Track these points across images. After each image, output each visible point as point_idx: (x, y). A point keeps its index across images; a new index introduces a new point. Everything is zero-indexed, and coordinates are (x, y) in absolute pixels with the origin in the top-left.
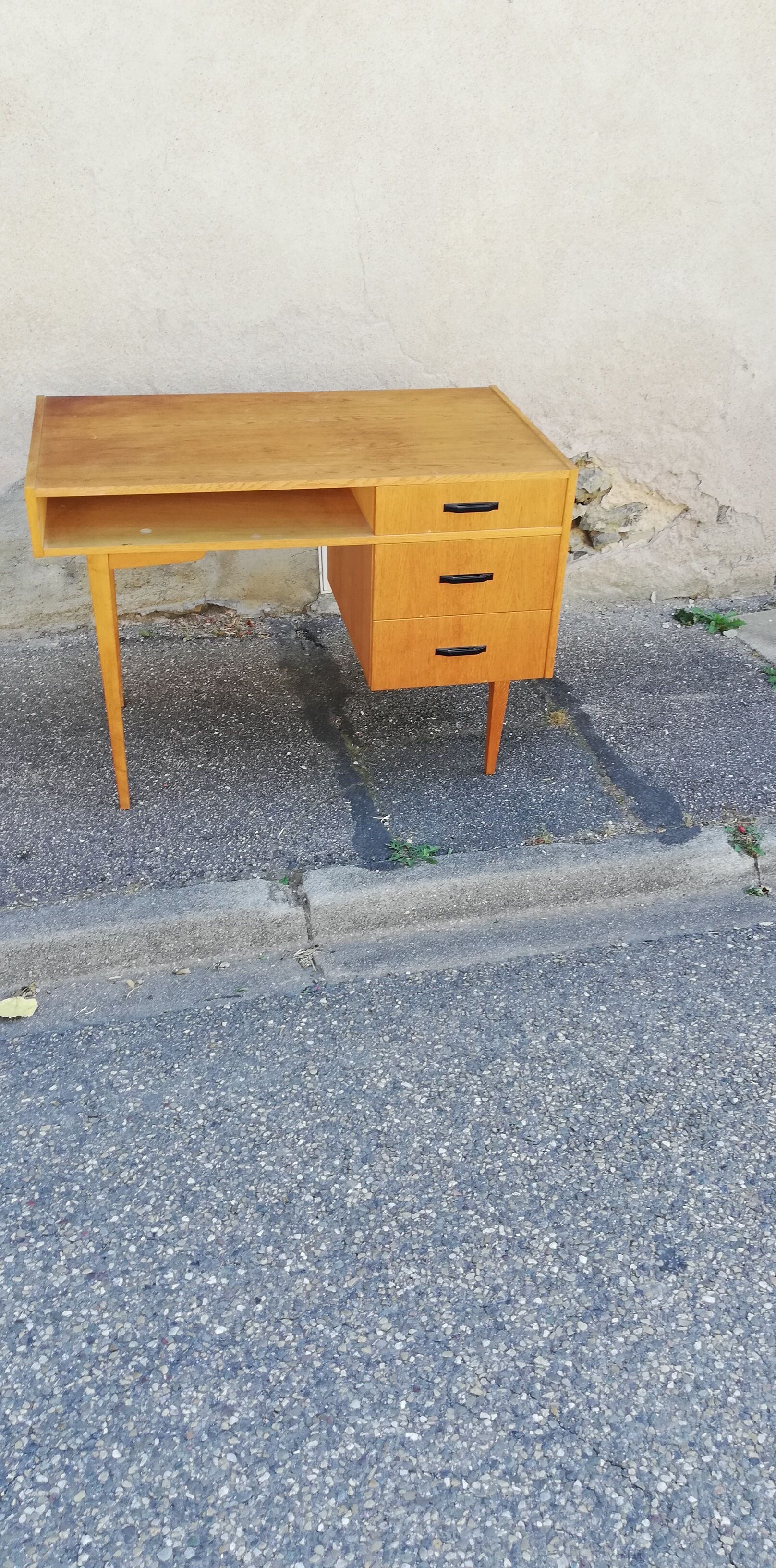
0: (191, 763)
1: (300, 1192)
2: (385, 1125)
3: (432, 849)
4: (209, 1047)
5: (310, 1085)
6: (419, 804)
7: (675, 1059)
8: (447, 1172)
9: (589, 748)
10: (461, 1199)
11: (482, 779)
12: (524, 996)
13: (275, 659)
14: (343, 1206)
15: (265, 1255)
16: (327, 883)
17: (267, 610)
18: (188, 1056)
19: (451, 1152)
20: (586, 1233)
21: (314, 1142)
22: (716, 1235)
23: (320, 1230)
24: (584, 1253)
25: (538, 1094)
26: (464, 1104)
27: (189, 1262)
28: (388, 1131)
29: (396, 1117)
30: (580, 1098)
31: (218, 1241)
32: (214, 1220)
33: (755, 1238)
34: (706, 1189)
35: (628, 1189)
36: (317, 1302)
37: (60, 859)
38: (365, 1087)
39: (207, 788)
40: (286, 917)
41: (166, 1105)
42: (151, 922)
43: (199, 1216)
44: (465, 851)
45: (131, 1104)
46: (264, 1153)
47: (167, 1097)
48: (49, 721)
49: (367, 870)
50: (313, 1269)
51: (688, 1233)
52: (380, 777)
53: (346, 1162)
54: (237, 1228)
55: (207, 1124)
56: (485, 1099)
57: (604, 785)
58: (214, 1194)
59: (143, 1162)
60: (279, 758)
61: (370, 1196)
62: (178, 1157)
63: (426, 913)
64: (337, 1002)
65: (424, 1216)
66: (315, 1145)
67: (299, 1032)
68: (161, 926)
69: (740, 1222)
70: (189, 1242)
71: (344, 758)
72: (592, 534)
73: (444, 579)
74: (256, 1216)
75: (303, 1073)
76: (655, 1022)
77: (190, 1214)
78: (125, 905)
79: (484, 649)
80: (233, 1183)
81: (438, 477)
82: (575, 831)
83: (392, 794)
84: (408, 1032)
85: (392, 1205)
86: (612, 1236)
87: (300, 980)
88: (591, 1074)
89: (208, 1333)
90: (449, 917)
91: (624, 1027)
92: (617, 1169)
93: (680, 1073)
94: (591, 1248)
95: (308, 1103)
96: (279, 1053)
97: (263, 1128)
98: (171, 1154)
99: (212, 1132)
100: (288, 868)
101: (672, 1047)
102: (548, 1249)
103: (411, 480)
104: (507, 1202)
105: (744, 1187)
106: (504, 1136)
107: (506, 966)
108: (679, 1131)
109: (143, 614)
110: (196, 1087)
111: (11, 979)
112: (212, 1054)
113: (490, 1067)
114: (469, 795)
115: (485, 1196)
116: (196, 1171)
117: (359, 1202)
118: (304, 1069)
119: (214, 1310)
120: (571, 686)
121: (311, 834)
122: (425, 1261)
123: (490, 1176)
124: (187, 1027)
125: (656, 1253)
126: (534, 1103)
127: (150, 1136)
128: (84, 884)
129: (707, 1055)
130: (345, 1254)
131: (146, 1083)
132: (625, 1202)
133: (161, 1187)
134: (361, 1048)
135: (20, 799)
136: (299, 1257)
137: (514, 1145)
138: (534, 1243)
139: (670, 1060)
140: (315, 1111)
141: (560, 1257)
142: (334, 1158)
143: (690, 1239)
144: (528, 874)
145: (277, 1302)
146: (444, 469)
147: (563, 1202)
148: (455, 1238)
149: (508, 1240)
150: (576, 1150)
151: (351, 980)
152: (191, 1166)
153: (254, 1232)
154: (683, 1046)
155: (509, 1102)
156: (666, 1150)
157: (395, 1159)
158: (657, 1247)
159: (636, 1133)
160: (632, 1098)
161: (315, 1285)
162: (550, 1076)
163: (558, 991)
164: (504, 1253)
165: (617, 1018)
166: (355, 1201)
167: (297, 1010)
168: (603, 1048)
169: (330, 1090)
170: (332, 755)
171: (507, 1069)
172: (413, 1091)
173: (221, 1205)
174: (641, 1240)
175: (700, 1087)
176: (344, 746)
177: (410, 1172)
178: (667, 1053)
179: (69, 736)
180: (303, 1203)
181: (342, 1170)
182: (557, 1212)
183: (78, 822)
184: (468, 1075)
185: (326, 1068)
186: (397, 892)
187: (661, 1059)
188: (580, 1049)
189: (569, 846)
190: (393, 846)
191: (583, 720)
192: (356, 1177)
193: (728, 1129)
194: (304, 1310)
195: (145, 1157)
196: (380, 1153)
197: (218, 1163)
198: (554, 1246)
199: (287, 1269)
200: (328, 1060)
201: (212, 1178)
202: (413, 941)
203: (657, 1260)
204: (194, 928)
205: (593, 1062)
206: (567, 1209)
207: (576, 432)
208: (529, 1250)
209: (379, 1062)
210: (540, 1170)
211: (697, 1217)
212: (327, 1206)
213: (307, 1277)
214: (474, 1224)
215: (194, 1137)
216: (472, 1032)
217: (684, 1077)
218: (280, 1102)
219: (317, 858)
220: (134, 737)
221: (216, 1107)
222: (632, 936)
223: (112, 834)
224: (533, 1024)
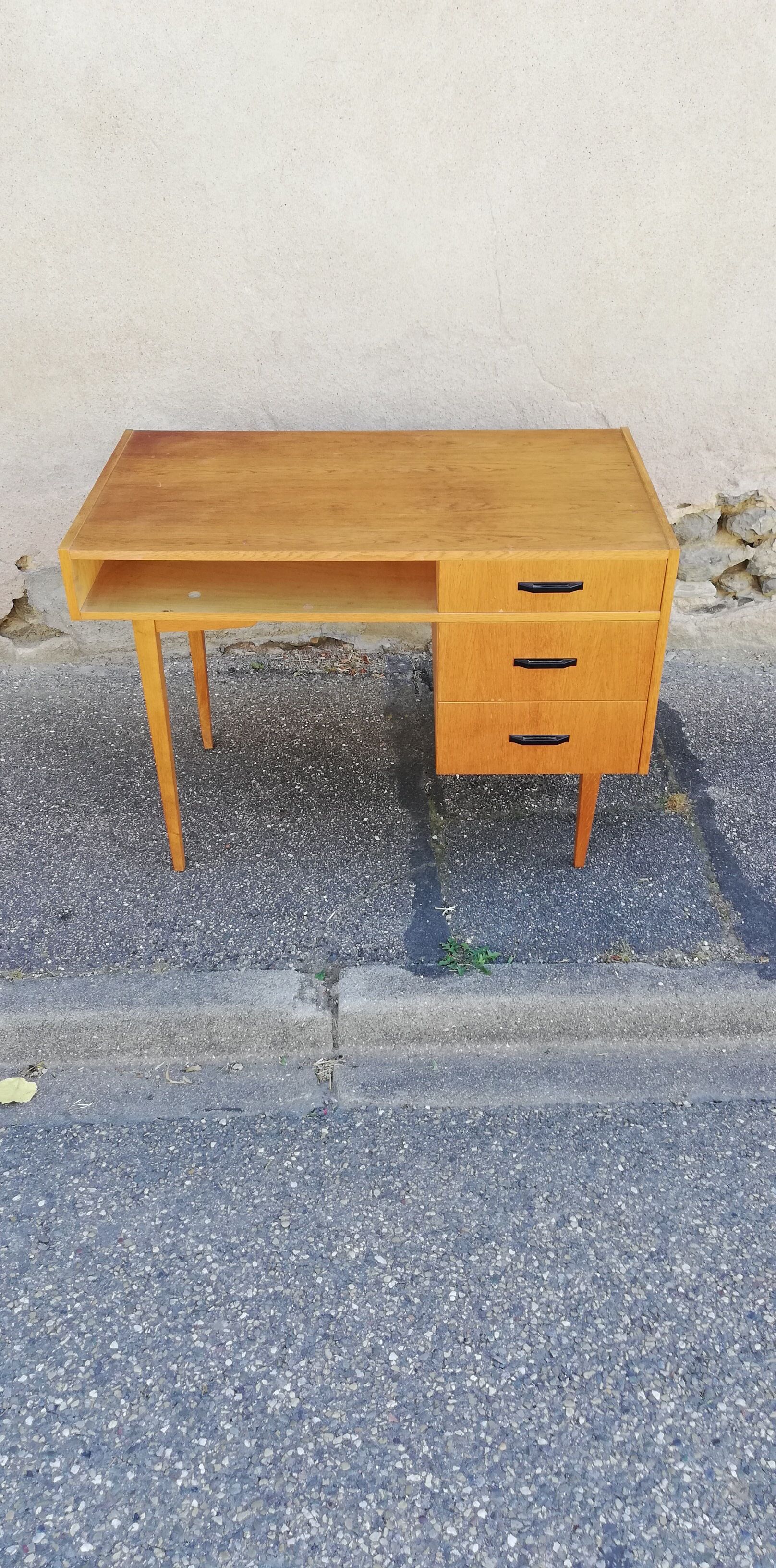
0: (261, 822)
1: (224, 1383)
2: (340, 1309)
3: (491, 955)
4: (187, 1173)
5: (276, 1242)
6: (490, 895)
7: (699, 1276)
8: (390, 1388)
9: (704, 843)
10: (396, 1427)
11: (570, 871)
12: (548, 1159)
13: (382, 702)
14: (263, 1411)
15: (162, 1459)
16: (363, 985)
17: (387, 645)
18: (162, 1181)
19: (402, 1362)
20: (525, 1504)
21: (258, 1318)
22: (680, 1537)
23: (229, 1438)
24: (516, 1532)
25: (524, 1298)
26: (436, 1297)
27: (81, 1451)
28: (342, 1318)
29: (355, 1302)
30: (571, 1312)
31: (118, 1431)
32: (123, 1402)
33: (727, 1552)
34: (687, 1469)
35: (593, 1451)
36: (198, 1533)
37: (98, 923)
38: (334, 1254)
39: (270, 853)
40: (311, 1021)
41: (120, 1241)
42: (167, 1011)
43: (108, 1394)
44: (527, 961)
45: (85, 1233)
46: (200, 1323)
47: (124, 1231)
48: (135, 759)
49: (410, 973)
50: (207, 1488)
51: (647, 1528)
52: (457, 857)
53: (284, 1352)
54: (142, 1418)
55: (154, 1274)
56: (462, 1295)
57: (710, 892)
58: (132, 1367)
59: (74, 1310)
60: (355, 824)
61: (295, 1403)
62: (110, 1312)
63: (467, 1033)
64: (339, 1135)
65: (348, 1443)
66: (257, 1323)
67: (287, 1169)
68: (177, 1016)
69: (715, 1525)
70: (88, 1425)
71: (424, 830)
72: (761, 579)
73: (518, 663)
74: (167, 1404)
75: (274, 1224)
76: (690, 1219)
77: (100, 1389)
78: (148, 986)
79: (566, 739)
80: (157, 1356)
81: (511, 553)
82: (662, 948)
83: (465, 879)
84: (403, 1188)
85: (316, 1420)
86: (554, 1514)
87: (311, 1098)
88: (594, 1279)
89: (73, 1548)
90: (493, 1040)
91: (652, 1219)
92: (587, 1420)
93: (700, 1297)
94: (525, 1526)
95: (268, 1266)
96: (256, 1193)
97: (209, 1289)
98: (105, 1306)
99: (156, 1286)
100: (327, 961)
101: (701, 1257)
102: (475, 1517)
103: (480, 555)
104: (446, 1442)
105: (734, 1474)
106: (468, 1349)
107: (541, 1114)
108: (677, 1379)
109: (257, 644)
110: (158, 1222)
111: (21, 1055)
112: (188, 1183)
113: (480, 1252)
114: (549, 891)
115: (424, 1428)
116: (123, 1334)
117: (281, 1409)
118: (277, 1218)
119: (88, 1520)
120: (702, 763)
121: (362, 922)
122: (331, 1504)
123: (437, 1402)
124: (173, 1141)
125: (600, 1549)
126: (516, 1310)
127: (91, 1278)
128: (114, 956)
129: (740, 1277)
130: (245, 1477)
131: (108, 1208)
132: (585, 1471)
133: (82, 1347)
134: (345, 1202)
135: (81, 848)
136: (197, 1469)
137: (476, 1363)
138: (460, 1506)
139: (694, 1277)
140: (271, 1277)
141: (485, 1532)
142: (272, 1344)
143: (647, 1537)
144: (591, 1001)
145: (156, 1524)
146: (521, 542)
147: (510, 1456)
148: (373, 1481)
149: (433, 1495)
150: (547, 1384)
151: (364, 1108)
152: (120, 1325)
153: (160, 1426)
154: (714, 1259)
155: (488, 1303)
156: (653, 1403)
157: (339, 1358)
158: (604, 1540)
159: (624, 1372)
160: (633, 1322)
161: (203, 1511)
162: (545, 1276)
163: (589, 1158)
164: (422, 1512)
165: (647, 1207)
166: (278, 1406)
167: (294, 1140)
168: (618, 1246)
169: (296, 1252)
170: (412, 824)
171: (499, 1257)
172: (384, 1269)
173: (135, 1383)
174: (588, 1527)
175: (719, 1321)
176: (428, 816)
177: (349, 1380)
178: (692, 1265)
179: (150, 778)
180: (221, 1397)
181: (276, 1362)
182: (498, 1469)
183: (128, 881)
184: (452, 1258)
185: (300, 1222)
186: (437, 1006)
187: (683, 1273)
188: (591, 1243)
189: (648, 968)
190: (448, 946)
191: (705, 807)
192: (289, 1374)
193: (737, 1388)
194: (181, 1540)
195: (77, 1305)
196: (324, 1346)
197: (149, 1328)
198: (483, 1514)
199: (179, 1483)
200: (304, 1212)
201: (136, 1347)
202: (446, 1064)
203: (599, 1559)
204: (211, 1022)
205: (601, 1263)
206: (512, 1466)
207: (744, 469)
208: (452, 1514)
209: (359, 1224)
210: (496, 1405)
211: (664, 1507)
212: (246, 1407)
213: (197, 1498)
214: (399, 1465)
215: (135, 1287)
216: (475, 1200)
217: (703, 1304)
218: (238, 1259)
219: (361, 952)
220: (213, 785)
221: (170, 1252)
222: (700, 1092)
223: (158, 899)
224: (546, 1200)
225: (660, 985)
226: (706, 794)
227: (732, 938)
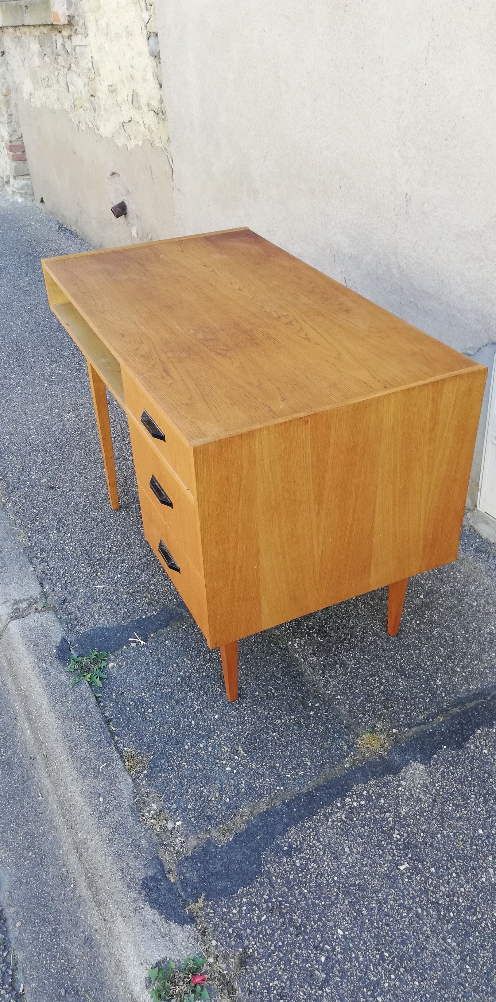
3: (98, 681)
6: (168, 658)
9: (323, 782)
44: (99, 704)
49: (57, 644)
57: (252, 807)
63: (26, 701)
79: (179, 571)
82: (159, 791)
83: (179, 637)
90: (28, 719)
103: (132, 373)
120: (462, 747)
121: (101, 602)
128: (27, 518)
189: (125, 787)
190: (95, 654)
191: (384, 768)
219: (70, 613)
225: (101, 799)
226: (407, 763)
227: (195, 843)
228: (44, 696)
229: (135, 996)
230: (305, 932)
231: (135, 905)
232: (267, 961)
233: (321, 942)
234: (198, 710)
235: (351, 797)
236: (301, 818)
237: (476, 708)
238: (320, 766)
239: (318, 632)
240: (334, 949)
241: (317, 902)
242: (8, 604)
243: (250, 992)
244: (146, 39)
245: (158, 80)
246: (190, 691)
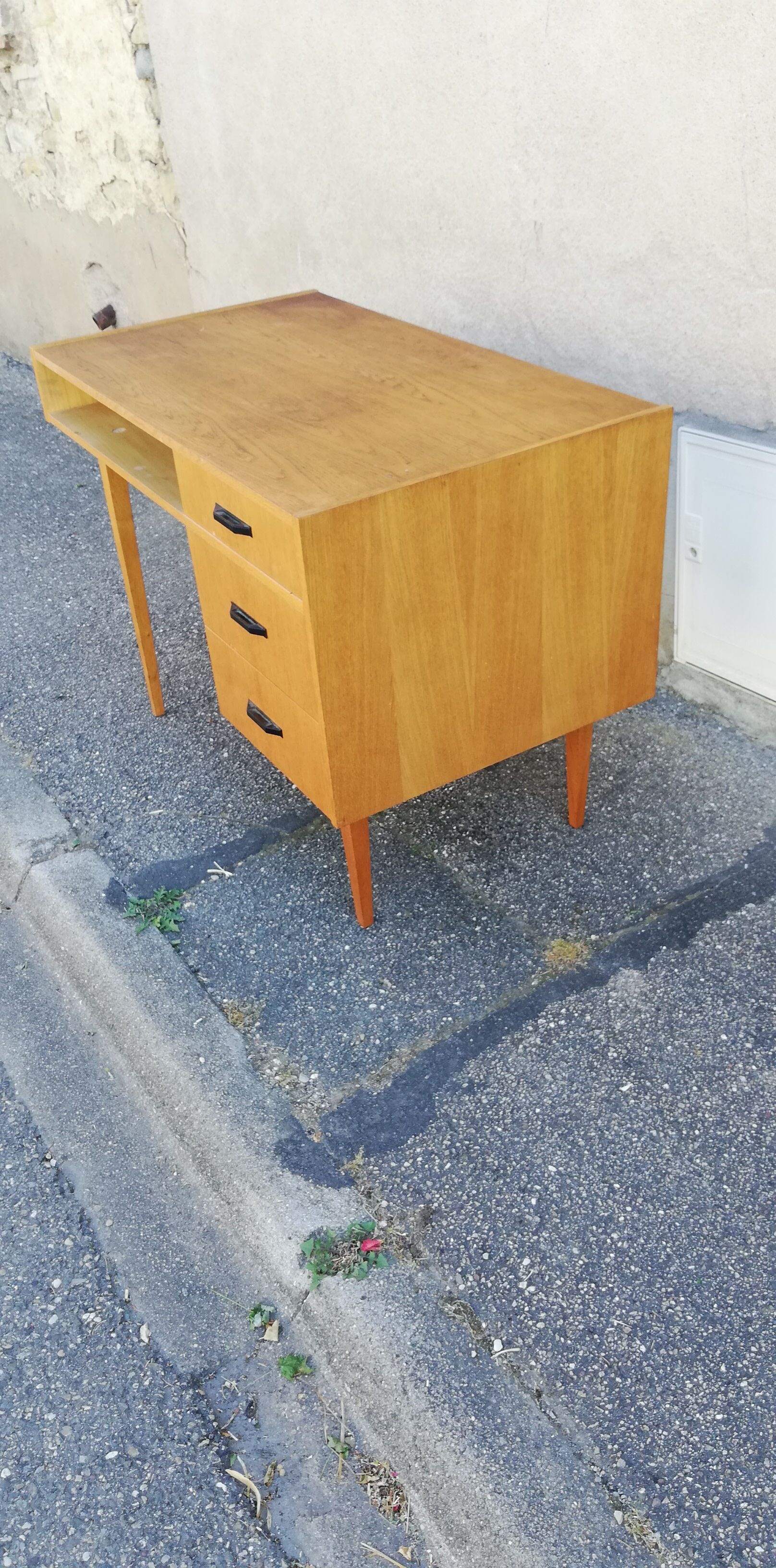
6: (268, 888)
9: (506, 1005)
16: (70, 866)
40: (15, 864)
44: (178, 951)
49: (105, 887)
57: (413, 1045)
63: (69, 963)
79: (280, 733)
81: (210, 464)
82: (281, 1044)
83: (280, 862)
90: (77, 987)
100: (97, 838)
103: (194, 456)
120: (687, 946)
121: (160, 830)
186: (69, 920)
189: (234, 1044)
190: (161, 893)
191: (585, 981)
219: (117, 849)
225: (202, 1060)
226: (615, 971)
227: (340, 1095)
228: (98, 949)
229: (285, 1282)
230: (505, 1175)
231: (270, 1174)
232: (459, 1213)
233: (529, 1183)
234: (320, 943)
235: (546, 1017)
236: (482, 1048)
237: (700, 900)
238: (499, 988)
239: (474, 834)
240: (547, 1189)
241: (516, 1139)
242: (23, 846)
243: (442, 1251)
244: (131, 55)
245: (154, 114)
246: (304, 922)
